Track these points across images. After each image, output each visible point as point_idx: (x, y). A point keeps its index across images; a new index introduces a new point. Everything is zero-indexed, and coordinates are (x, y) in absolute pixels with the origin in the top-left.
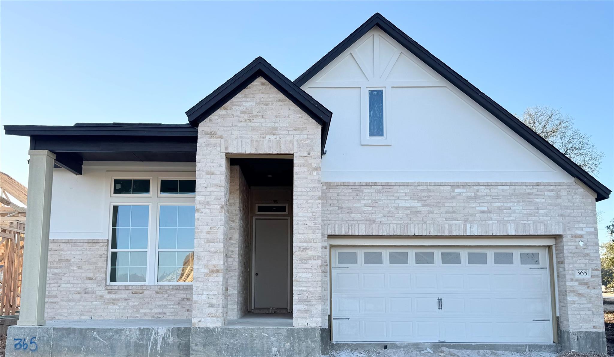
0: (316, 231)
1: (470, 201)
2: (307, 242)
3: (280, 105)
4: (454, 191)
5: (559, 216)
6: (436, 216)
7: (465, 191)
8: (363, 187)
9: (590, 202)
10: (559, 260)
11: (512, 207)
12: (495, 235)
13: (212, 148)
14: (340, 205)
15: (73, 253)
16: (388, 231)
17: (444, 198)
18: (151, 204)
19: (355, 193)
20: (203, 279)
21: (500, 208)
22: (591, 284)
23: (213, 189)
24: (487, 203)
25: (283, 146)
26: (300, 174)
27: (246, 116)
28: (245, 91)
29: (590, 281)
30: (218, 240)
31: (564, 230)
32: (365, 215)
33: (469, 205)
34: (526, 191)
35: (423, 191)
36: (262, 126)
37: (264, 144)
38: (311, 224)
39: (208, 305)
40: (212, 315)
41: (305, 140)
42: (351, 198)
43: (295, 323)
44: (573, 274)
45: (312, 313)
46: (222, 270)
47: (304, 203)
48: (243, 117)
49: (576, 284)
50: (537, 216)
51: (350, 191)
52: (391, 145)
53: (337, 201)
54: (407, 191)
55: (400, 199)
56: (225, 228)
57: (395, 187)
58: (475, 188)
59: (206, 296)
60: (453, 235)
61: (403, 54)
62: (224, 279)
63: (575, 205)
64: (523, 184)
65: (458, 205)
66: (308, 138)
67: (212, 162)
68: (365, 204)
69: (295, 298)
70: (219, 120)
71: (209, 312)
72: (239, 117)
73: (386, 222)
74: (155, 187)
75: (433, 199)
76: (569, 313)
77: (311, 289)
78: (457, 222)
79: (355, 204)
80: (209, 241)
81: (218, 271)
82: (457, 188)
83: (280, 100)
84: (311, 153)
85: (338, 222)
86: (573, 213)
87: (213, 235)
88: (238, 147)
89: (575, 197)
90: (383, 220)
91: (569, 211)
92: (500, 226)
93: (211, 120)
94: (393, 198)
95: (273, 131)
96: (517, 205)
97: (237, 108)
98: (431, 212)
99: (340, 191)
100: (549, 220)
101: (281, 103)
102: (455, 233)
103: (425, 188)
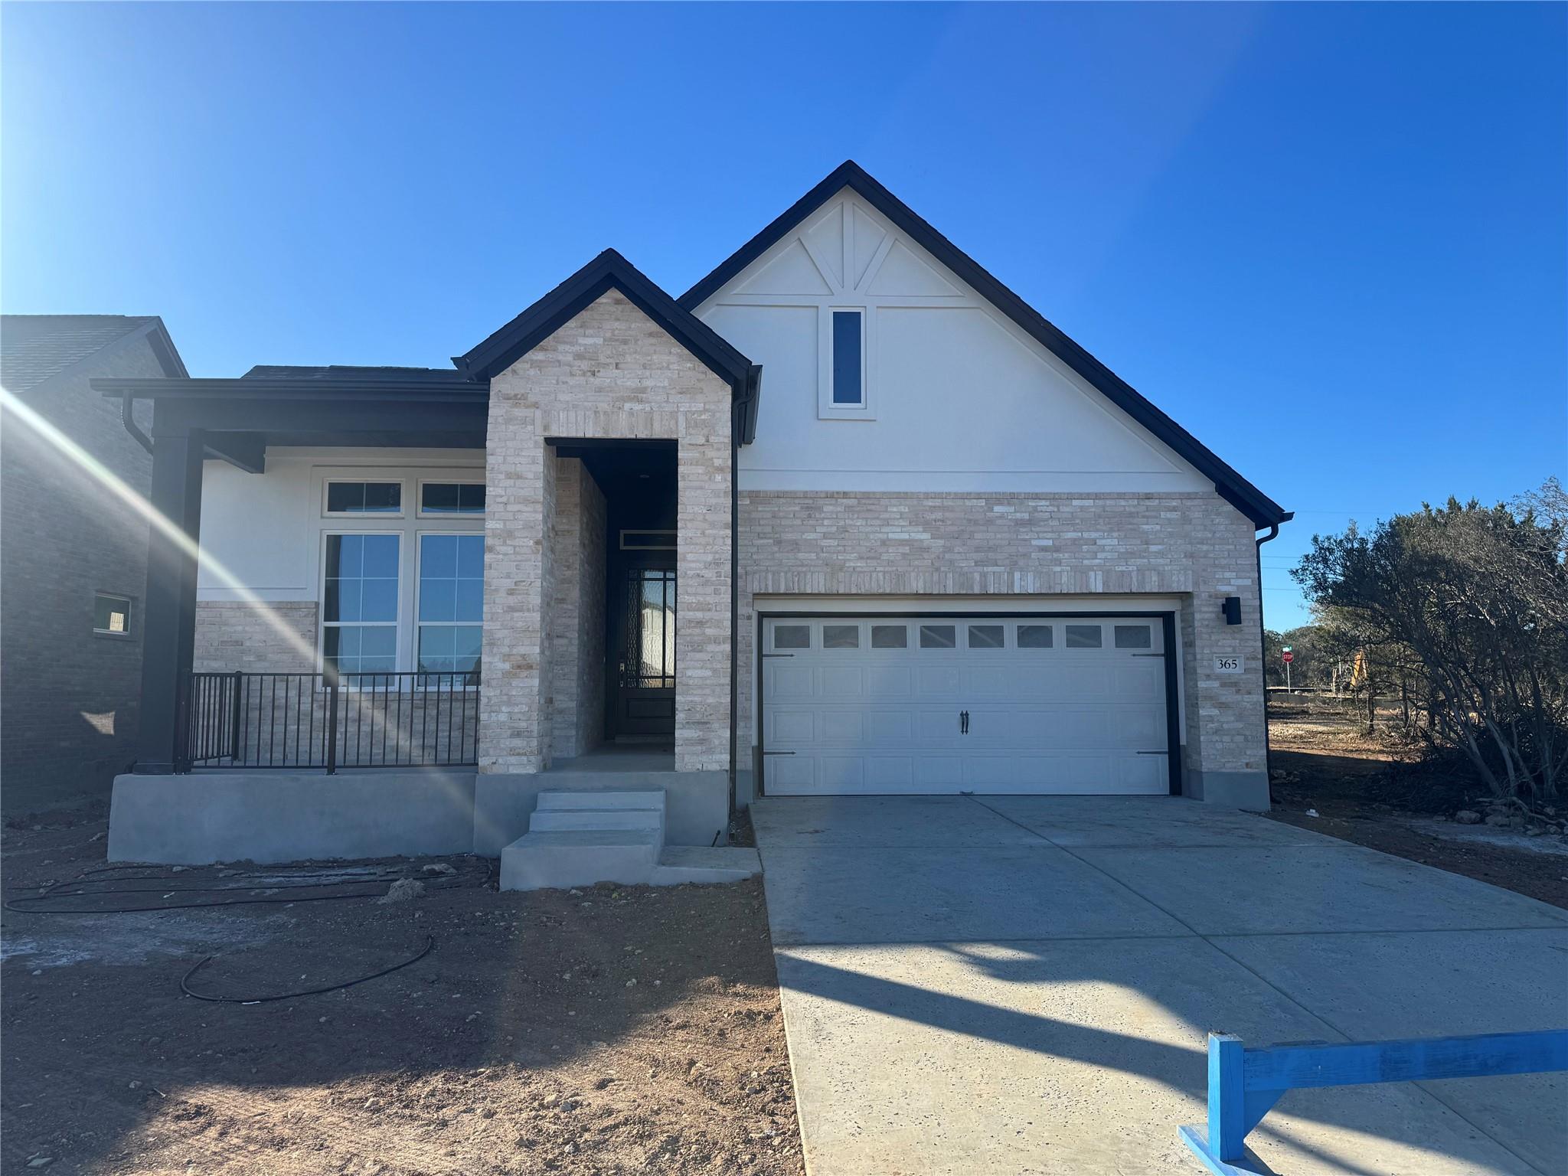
0: (720, 589)
1: (1021, 529)
2: (703, 610)
3: (652, 345)
4: (992, 510)
5: (1185, 556)
6: (957, 557)
7: (1012, 509)
8: (821, 502)
9: (1246, 530)
10: (1186, 640)
11: (1098, 541)
12: (1065, 592)
13: (517, 427)
14: (776, 536)
15: (247, 629)
16: (867, 585)
17: (973, 522)
18: (403, 532)
19: (804, 514)
20: (500, 683)
21: (1077, 542)
22: (1243, 686)
23: (516, 507)
24: (1053, 532)
25: (657, 425)
26: (690, 478)
27: (585, 365)
28: (584, 315)
29: (1242, 679)
30: (531, 606)
31: (1196, 584)
32: (825, 555)
33: (1019, 537)
34: (1125, 510)
35: (933, 509)
36: (616, 384)
37: (621, 420)
38: (710, 575)
39: (509, 732)
40: (517, 751)
41: (701, 413)
42: (799, 522)
43: (679, 764)
44: (1211, 667)
45: (713, 746)
46: (537, 665)
47: (699, 535)
48: (580, 366)
49: (1216, 684)
50: (1144, 557)
51: (797, 508)
52: (875, 421)
53: (771, 527)
54: (905, 509)
55: (891, 525)
56: (544, 584)
57: (883, 502)
58: (1030, 504)
59: (506, 714)
60: (988, 592)
61: (899, 241)
62: (542, 682)
63: (1218, 535)
64: (1121, 496)
65: (999, 536)
66: (705, 410)
67: (518, 455)
68: (824, 533)
69: (680, 716)
70: (532, 372)
71: (512, 746)
72: (570, 366)
73: (865, 569)
74: (411, 498)
75: (952, 525)
76: (1202, 738)
77: (710, 700)
78: (996, 569)
79: (806, 534)
80: (512, 609)
81: (531, 667)
82: (997, 504)
83: (651, 335)
84: (712, 439)
85: (773, 569)
86: (1214, 550)
87: (519, 597)
88: (570, 425)
89: (1217, 520)
90: (859, 565)
91: (1205, 548)
92: (1075, 577)
93: (514, 372)
94: (878, 522)
95: (637, 395)
96: (1108, 535)
97: (567, 347)
98: (950, 550)
99: (776, 509)
100: (1167, 565)
101: (653, 340)
102: (992, 588)
103: (938, 502)
